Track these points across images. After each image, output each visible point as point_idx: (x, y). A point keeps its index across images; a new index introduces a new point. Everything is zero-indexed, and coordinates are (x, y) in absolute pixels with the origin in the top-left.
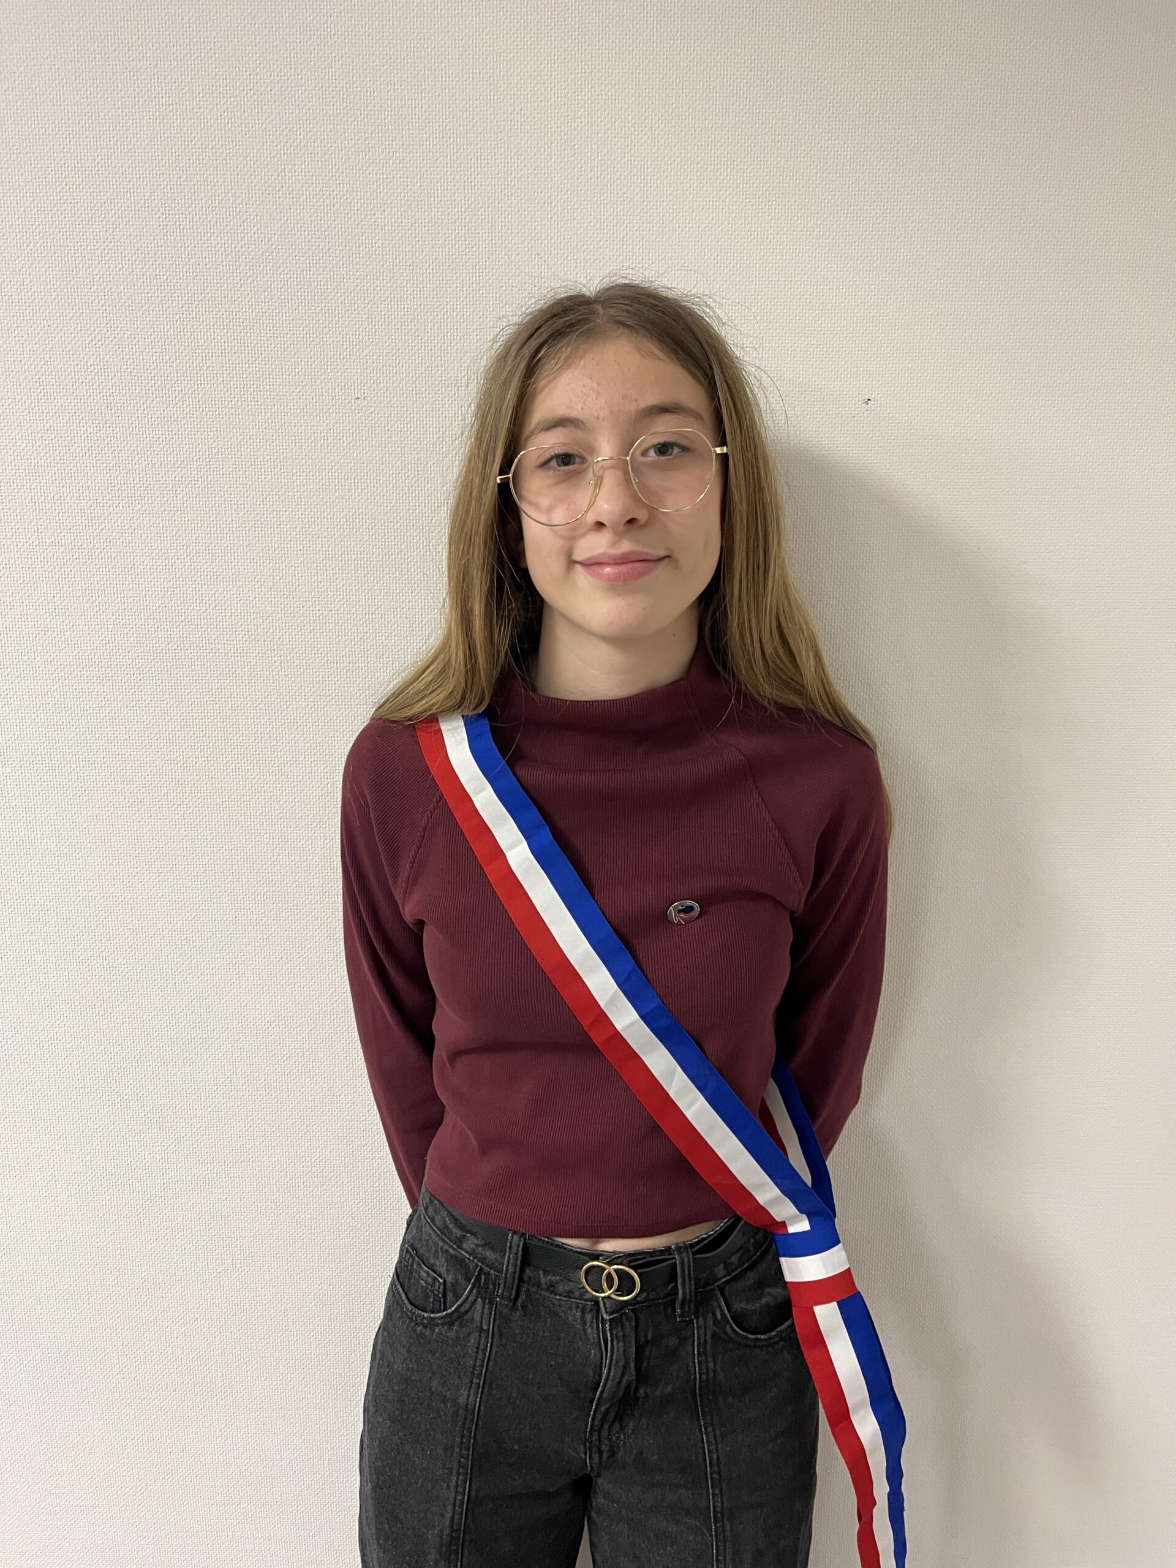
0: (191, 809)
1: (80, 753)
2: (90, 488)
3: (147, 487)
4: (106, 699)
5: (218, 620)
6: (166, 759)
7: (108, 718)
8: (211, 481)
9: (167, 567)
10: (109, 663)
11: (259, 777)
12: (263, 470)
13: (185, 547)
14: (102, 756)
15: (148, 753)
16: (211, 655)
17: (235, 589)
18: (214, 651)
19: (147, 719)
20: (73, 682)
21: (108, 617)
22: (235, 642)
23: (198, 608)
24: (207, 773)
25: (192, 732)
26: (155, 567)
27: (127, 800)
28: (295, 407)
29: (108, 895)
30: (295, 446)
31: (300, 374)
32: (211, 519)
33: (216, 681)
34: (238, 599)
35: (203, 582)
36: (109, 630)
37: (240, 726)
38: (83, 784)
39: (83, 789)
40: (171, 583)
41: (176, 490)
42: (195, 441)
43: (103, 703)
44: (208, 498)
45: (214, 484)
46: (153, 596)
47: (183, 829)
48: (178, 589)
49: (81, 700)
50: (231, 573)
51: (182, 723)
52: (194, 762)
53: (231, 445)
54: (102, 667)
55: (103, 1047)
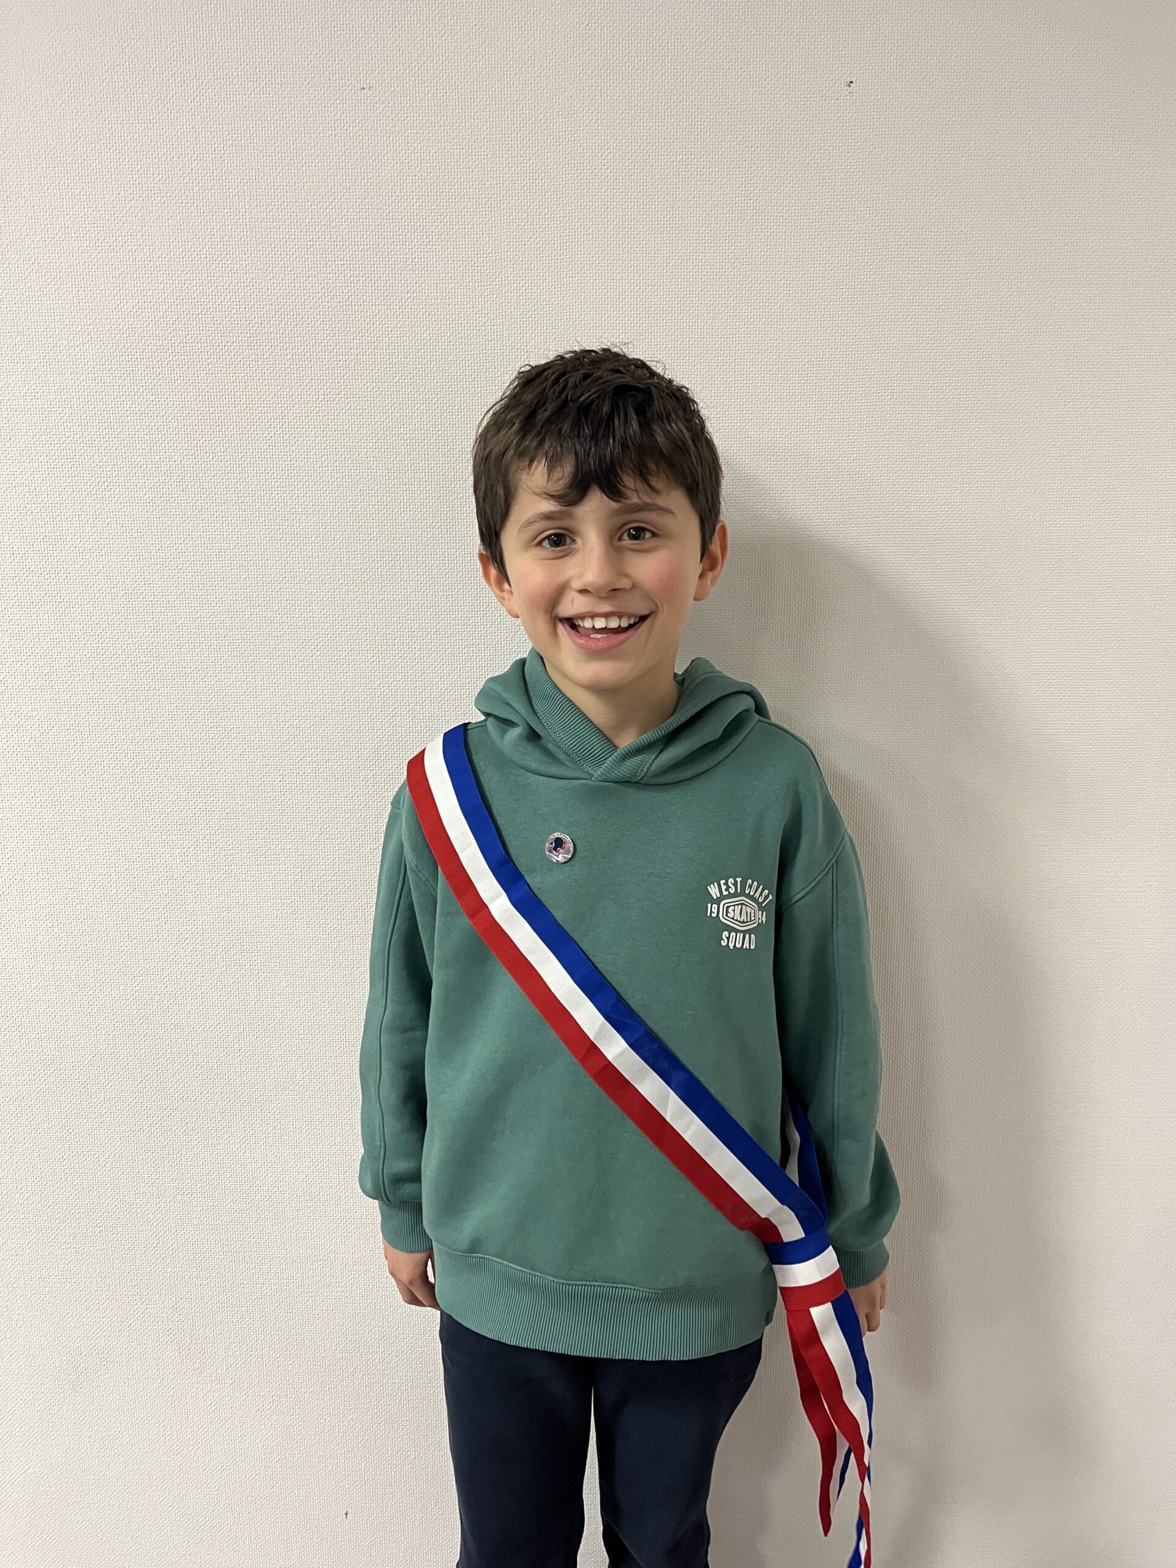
0: (209, 504)
1: (103, 448)
2: (113, 183)
3: (166, 180)
4: (127, 394)
5: (232, 313)
6: (185, 454)
7: (128, 412)
8: (225, 173)
9: (184, 259)
10: (130, 357)
11: (272, 471)
12: (274, 161)
13: (201, 239)
14: (123, 451)
15: (167, 448)
16: (226, 348)
17: (248, 281)
18: (229, 344)
19: (166, 413)
20: (96, 375)
21: (129, 310)
22: (249, 335)
23: (214, 300)
24: (223, 468)
25: (209, 427)
26: (172, 259)
27: (147, 496)
28: (305, 99)
29: (130, 591)
30: (305, 137)
31: (310, 66)
32: (226, 211)
33: (231, 375)
34: (252, 291)
35: (218, 274)
36: (130, 323)
37: (255, 421)
38: (105, 479)
39: (106, 484)
40: (188, 275)
41: (193, 183)
42: (211, 134)
43: (124, 397)
44: (223, 189)
45: (228, 176)
46: (171, 289)
47: (201, 525)
48: (195, 282)
49: (104, 394)
50: (244, 265)
51: (200, 418)
52: (211, 457)
53: (244, 137)
54: (123, 361)
55: (126, 746)
